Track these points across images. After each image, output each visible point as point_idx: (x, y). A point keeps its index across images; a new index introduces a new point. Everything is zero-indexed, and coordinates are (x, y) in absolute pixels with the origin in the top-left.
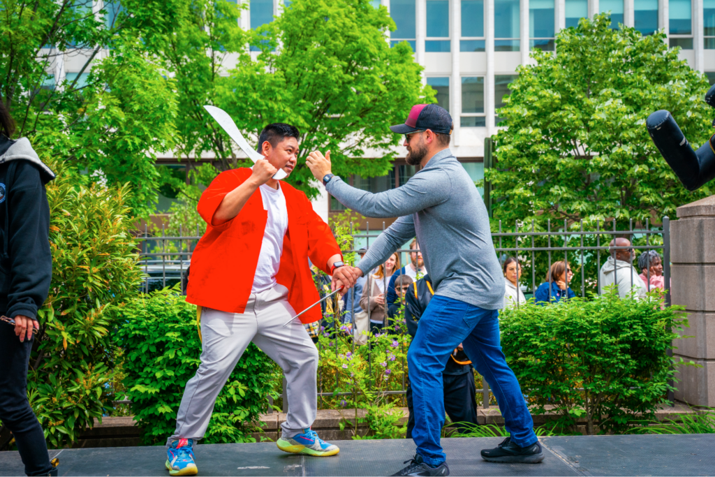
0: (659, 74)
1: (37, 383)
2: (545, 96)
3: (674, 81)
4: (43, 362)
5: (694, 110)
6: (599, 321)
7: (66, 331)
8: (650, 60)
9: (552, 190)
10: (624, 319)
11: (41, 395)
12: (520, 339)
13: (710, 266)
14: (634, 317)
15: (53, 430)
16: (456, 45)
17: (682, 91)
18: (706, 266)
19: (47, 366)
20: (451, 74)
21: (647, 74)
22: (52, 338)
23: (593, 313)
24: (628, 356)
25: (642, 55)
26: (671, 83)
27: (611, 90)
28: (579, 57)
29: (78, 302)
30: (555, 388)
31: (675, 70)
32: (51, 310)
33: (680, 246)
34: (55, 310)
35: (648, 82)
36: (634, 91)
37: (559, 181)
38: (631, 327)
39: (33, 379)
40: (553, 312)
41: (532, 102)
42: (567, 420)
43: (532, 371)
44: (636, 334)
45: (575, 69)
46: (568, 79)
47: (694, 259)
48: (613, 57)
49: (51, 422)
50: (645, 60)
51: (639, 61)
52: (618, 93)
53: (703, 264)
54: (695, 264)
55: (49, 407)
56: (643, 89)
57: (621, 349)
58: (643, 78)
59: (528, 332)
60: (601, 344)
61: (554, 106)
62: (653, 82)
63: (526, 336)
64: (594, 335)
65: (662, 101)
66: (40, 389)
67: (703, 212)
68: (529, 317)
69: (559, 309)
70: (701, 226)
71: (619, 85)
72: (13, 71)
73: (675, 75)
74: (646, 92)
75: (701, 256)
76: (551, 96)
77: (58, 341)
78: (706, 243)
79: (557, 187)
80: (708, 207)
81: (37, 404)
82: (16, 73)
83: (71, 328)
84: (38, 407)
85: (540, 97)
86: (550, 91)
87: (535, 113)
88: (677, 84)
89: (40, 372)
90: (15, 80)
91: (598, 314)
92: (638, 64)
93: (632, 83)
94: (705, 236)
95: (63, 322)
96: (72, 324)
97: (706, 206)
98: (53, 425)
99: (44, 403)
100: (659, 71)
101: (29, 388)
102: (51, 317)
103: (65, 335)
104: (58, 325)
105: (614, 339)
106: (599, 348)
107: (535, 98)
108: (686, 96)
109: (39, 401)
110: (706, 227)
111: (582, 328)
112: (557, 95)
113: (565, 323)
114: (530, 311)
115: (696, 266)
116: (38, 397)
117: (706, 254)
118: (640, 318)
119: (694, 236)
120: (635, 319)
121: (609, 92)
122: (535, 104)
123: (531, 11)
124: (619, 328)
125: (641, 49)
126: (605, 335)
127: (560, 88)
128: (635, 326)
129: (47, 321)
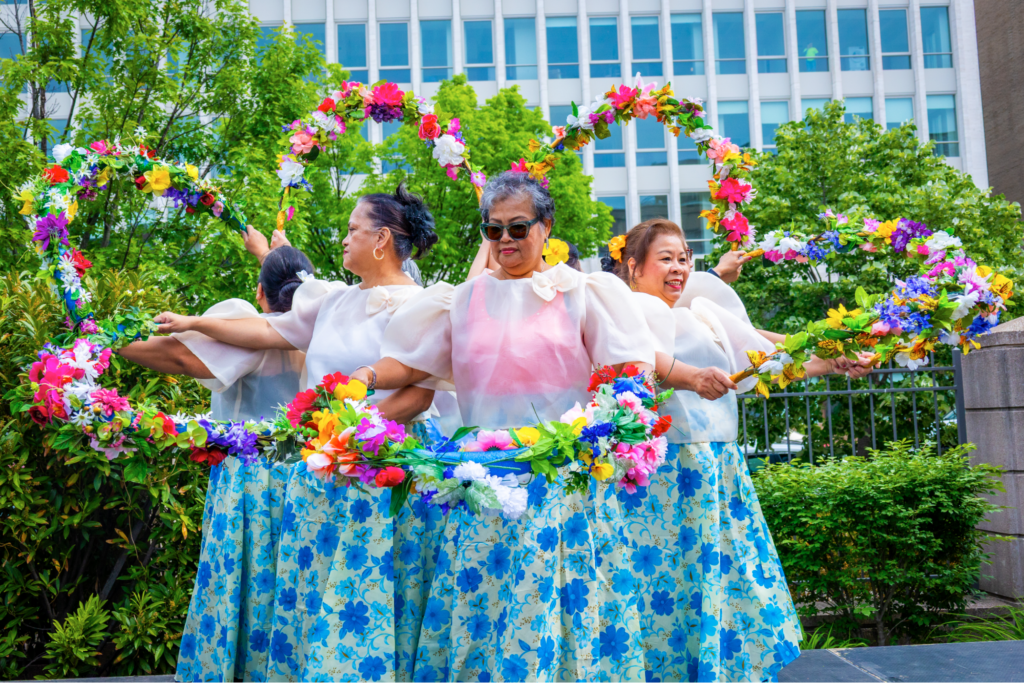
0: (910, 175)
1: (147, 583)
2: (769, 205)
3: (934, 182)
4: (154, 555)
5: (961, 217)
6: (890, 486)
7: (185, 514)
8: (897, 158)
9: (786, 322)
10: (922, 485)
11: (154, 599)
12: (783, 515)
13: (1020, 412)
14: (935, 481)
15: (169, 645)
16: (631, 159)
17: (944, 194)
18: (1014, 412)
19: (159, 560)
20: (627, 193)
21: (895, 174)
22: (168, 525)
23: (879, 477)
24: (930, 534)
25: (888, 151)
26: (929, 183)
27: (853, 194)
28: (810, 154)
29: (200, 476)
30: (832, 579)
31: (931, 170)
32: (166, 488)
33: (977, 387)
34: (171, 487)
35: (897, 184)
36: (881, 196)
37: (793, 311)
38: (932, 494)
39: (142, 578)
40: (827, 476)
41: (754, 212)
42: (848, 622)
43: (801, 557)
44: (940, 504)
45: (805, 171)
46: (797, 183)
47: (998, 402)
48: (851, 153)
49: (168, 635)
50: (891, 158)
51: (883, 160)
52: (863, 199)
53: (1010, 408)
54: (999, 409)
55: (165, 616)
56: (893, 192)
57: (920, 524)
58: (892, 179)
59: (793, 504)
60: (894, 518)
61: (782, 217)
62: (904, 185)
63: (792, 511)
64: (884, 507)
65: (919, 206)
66: (153, 592)
67: (1006, 341)
68: (794, 484)
69: (834, 473)
70: (1003, 359)
71: (861, 188)
72: (113, 196)
73: (931, 174)
74: (897, 196)
75: (1006, 399)
76: (778, 205)
77: (174, 528)
78: (1012, 380)
79: (792, 318)
80: (1012, 334)
81: (149, 611)
82: (116, 198)
83: (191, 509)
84: (151, 614)
85: (765, 206)
86: (776, 198)
87: (760, 225)
88: (938, 185)
89: (151, 569)
90: (114, 206)
91: (888, 478)
92: (882, 164)
93: (877, 187)
94: (1010, 372)
95: (181, 502)
96: (192, 505)
97: (1009, 333)
98: (170, 639)
99: (159, 609)
100: (910, 171)
101: (138, 590)
102: (166, 496)
103: (186, 519)
104: (176, 505)
105: (911, 512)
106: (891, 525)
107: (758, 208)
108: (950, 200)
109: (151, 606)
110: (1010, 359)
111: (867, 497)
112: (786, 203)
113: (845, 492)
114: (794, 477)
115: (1001, 412)
116: (150, 602)
117: (1013, 396)
118: (942, 482)
119: (996, 371)
120: (936, 483)
121: (851, 197)
122: (757, 216)
123: (720, 116)
124: (916, 497)
125: (886, 145)
126: (899, 507)
127: (787, 193)
128: (937, 493)
129: (161, 501)
